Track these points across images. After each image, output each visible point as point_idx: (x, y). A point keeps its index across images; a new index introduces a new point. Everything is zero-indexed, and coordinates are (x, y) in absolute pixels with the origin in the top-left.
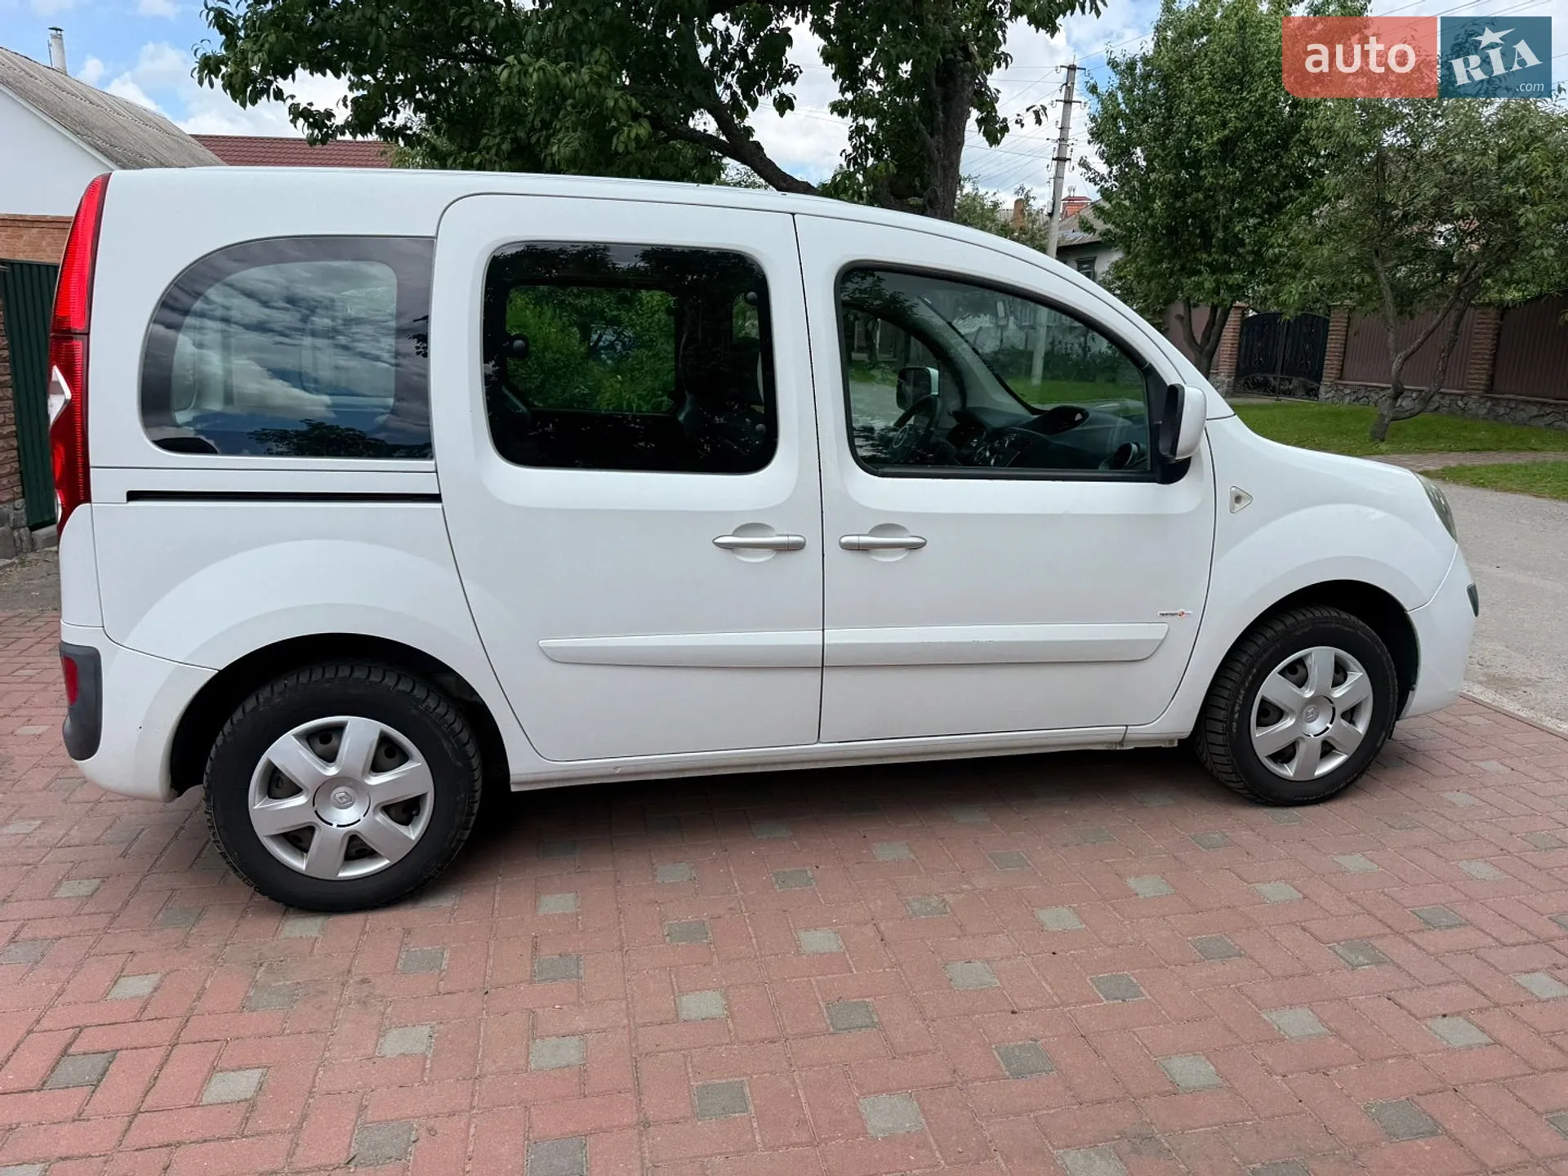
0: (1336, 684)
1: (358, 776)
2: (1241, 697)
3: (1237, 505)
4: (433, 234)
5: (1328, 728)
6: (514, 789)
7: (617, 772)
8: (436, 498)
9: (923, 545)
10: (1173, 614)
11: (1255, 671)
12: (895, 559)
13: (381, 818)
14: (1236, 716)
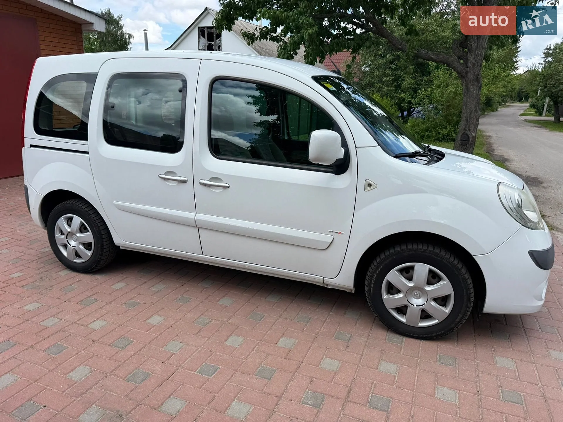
0: (429, 283)
1: (75, 232)
2: (375, 277)
3: (369, 188)
4: (97, 72)
5: (424, 304)
6: (121, 248)
7: (143, 249)
8: (87, 153)
9: (230, 187)
10: (335, 232)
11: (382, 267)
12: (219, 191)
13: (81, 247)
14: (372, 285)
